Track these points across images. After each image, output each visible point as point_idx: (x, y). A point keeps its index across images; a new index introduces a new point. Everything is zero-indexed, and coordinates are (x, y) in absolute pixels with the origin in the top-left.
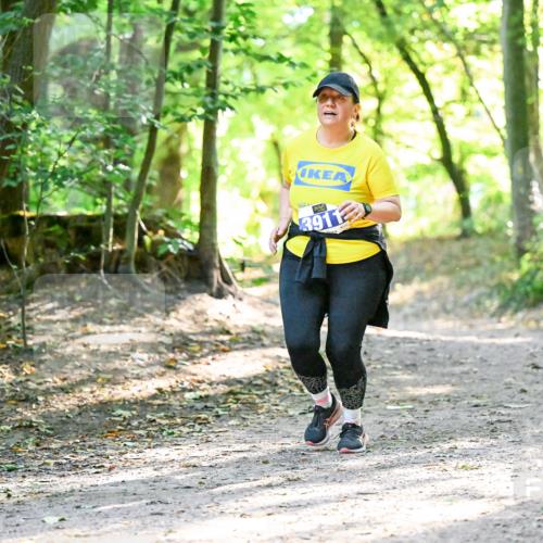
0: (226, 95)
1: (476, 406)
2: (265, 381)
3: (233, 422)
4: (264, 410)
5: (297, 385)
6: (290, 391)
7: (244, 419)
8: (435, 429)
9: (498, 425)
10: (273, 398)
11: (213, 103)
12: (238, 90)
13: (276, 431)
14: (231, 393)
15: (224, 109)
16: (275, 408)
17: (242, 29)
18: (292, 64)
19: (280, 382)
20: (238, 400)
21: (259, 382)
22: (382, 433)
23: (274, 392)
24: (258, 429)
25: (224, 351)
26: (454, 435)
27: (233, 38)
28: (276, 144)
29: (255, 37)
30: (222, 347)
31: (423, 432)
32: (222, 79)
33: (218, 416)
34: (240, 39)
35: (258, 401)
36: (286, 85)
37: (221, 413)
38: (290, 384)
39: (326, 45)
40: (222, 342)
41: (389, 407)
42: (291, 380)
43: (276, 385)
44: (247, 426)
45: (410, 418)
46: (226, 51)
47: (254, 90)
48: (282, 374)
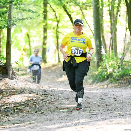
0: (14, 21)
1: (85, 110)
2: (25, 103)
3: (16, 115)
4: (25, 112)
5: (34, 104)
6: (32, 106)
7: (19, 114)
8: (74, 117)
9: (92, 116)
10: (27, 108)
11: (10, 23)
12: (17, 20)
13: (28, 117)
14: (15, 106)
15: (13, 25)
16: (28, 111)
17: (18, 2)
18: (33, 12)
19: (29, 103)
20: (17, 108)
21: (23, 103)
22: (59, 118)
23: (28, 106)
24: (23, 117)
25: (13, 95)
26: (79, 118)
27: (16, 5)
28: (28, 35)
29: (22, 4)
30: (13, 93)
31: (71, 117)
32: (13, 16)
33: (11, 113)
34: (18, 5)
35: (23, 109)
36: (31, 18)
37: (12, 112)
38: (32, 104)
39: (43, 7)
40: (13, 92)
41: (61, 111)
42: (32, 103)
43: (28, 104)
44: (20, 116)
45: (67, 114)
46: (14, 8)
47: (22, 20)
48: (30, 101)
